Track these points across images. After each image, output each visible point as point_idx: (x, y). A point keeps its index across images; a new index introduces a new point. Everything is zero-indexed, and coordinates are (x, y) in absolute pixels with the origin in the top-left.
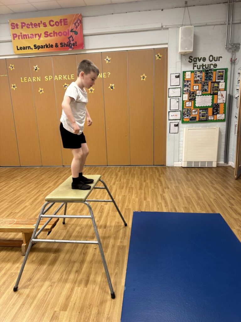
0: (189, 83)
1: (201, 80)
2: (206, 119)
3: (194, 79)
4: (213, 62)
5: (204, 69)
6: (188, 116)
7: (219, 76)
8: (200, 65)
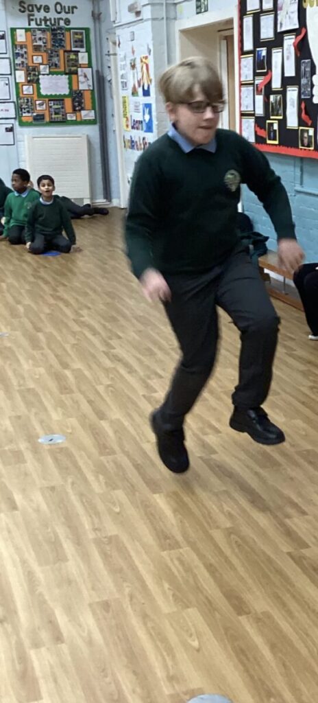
0: (24, 50)
1: (45, 46)
2: (63, 119)
3: (33, 42)
4: (63, 15)
5: (48, 26)
6: (28, 112)
7: (76, 41)
8: (40, 19)
